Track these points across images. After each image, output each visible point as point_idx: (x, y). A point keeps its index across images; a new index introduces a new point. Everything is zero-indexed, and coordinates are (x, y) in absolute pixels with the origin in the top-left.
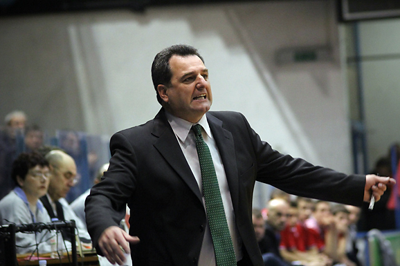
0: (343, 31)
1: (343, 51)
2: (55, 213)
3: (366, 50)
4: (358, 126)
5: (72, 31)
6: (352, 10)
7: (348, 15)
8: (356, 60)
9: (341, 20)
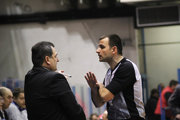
0: (137, 32)
1: (137, 42)
2: (4, 116)
3: (147, 42)
4: (144, 76)
5: (12, 32)
6: (140, 23)
7: (139, 25)
8: (143, 45)
9: (136, 27)
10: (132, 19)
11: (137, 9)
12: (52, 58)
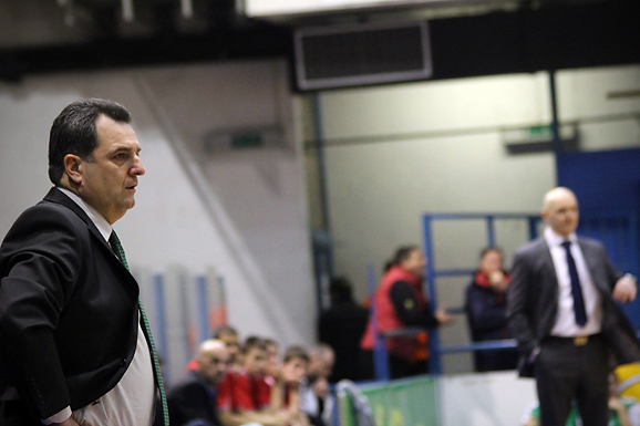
0: (298, 105)
1: (299, 133)
3: (330, 131)
4: (321, 237)
6: (309, 77)
7: (304, 84)
8: (316, 145)
9: (295, 89)
10: (282, 65)
11: (299, 36)
12: (94, 161)
